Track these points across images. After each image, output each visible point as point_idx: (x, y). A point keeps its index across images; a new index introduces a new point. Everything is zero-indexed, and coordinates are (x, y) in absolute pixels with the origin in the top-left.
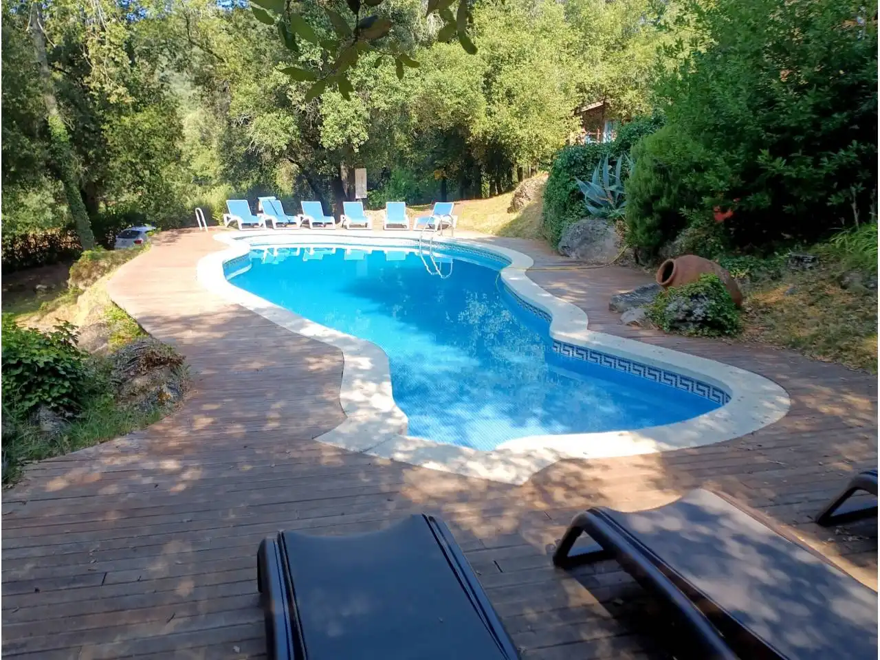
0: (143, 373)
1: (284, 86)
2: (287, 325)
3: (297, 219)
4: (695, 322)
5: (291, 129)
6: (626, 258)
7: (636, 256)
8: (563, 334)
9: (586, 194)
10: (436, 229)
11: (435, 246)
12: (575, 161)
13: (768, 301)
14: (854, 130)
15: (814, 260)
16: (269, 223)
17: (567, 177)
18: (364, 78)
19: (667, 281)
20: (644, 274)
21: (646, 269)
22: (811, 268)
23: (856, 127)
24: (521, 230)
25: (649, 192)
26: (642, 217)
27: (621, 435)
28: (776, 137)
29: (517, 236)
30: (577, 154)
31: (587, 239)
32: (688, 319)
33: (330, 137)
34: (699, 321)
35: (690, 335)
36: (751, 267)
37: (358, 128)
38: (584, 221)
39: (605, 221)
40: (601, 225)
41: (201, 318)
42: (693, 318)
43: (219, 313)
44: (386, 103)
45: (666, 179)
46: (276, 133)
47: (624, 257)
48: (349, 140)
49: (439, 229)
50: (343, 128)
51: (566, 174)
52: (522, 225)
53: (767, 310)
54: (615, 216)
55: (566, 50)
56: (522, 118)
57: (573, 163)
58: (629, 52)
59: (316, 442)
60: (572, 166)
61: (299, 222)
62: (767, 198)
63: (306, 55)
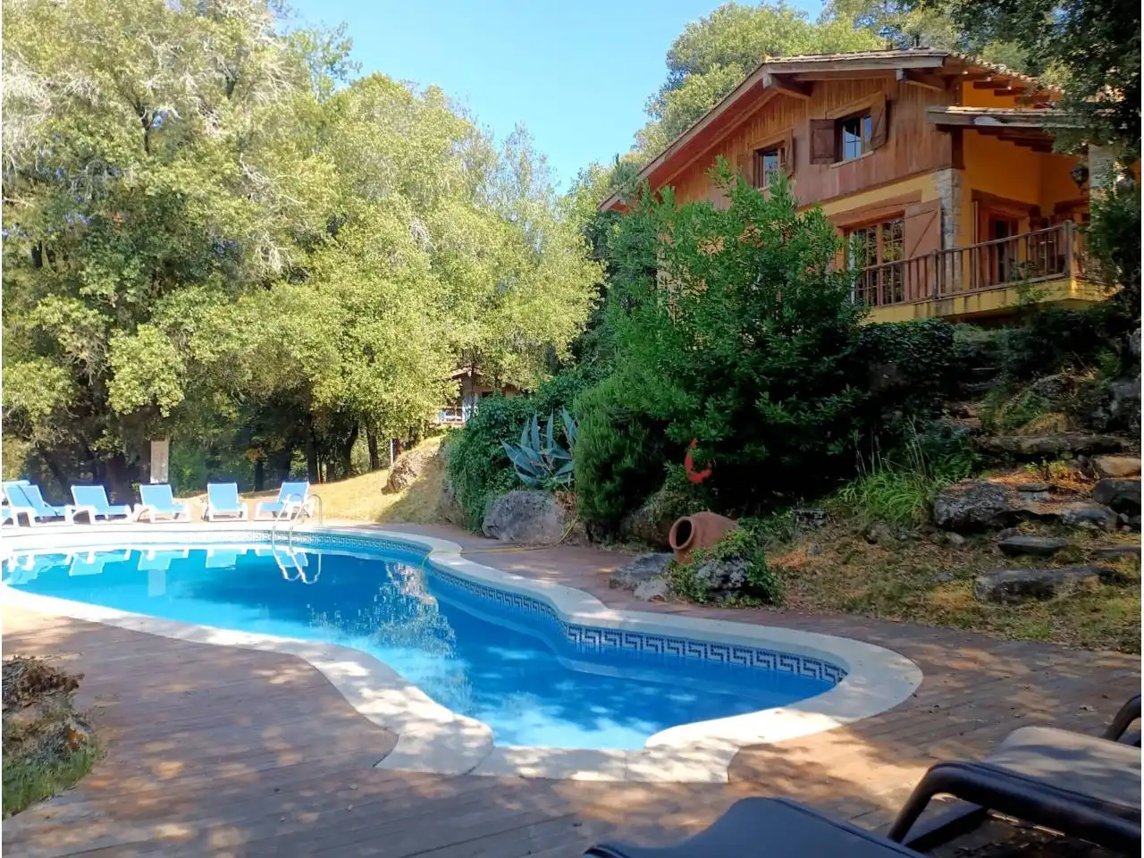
0: (24, 703)
1: (55, 326)
2: (178, 635)
3: (67, 510)
4: (733, 590)
5: (59, 385)
6: (576, 535)
7: (588, 532)
8: (586, 615)
9: (514, 460)
10: (289, 517)
11: (297, 539)
12: (496, 421)
13: (791, 563)
14: (840, 375)
15: (824, 516)
16: (23, 519)
17: (486, 440)
18: (180, 320)
19: (686, 544)
20: (606, 553)
21: (607, 546)
22: (824, 525)
23: (841, 372)
24: (412, 514)
25: (607, 450)
26: (601, 480)
27: (777, 713)
28: (769, 380)
29: (408, 521)
30: (498, 412)
31: (522, 515)
32: (725, 586)
33: (124, 395)
34: (739, 588)
35: (731, 606)
36: (756, 530)
37: (168, 384)
38: (514, 492)
39: (540, 492)
40: (537, 497)
41: (14, 638)
42: (730, 585)
43: (44, 630)
44: (213, 352)
45: (627, 435)
46: (35, 391)
47: (573, 534)
48: (155, 400)
49: (293, 517)
50: (146, 383)
51: (484, 436)
52: (413, 507)
53: (794, 574)
54: (553, 485)
55: (434, 304)
56: (387, 379)
57: (493, 422)
58: (506, 312)
59: (382, 771)
60: (492, 427)
61: (69, 516)
62: (763, 448)
63: (92, 286)
